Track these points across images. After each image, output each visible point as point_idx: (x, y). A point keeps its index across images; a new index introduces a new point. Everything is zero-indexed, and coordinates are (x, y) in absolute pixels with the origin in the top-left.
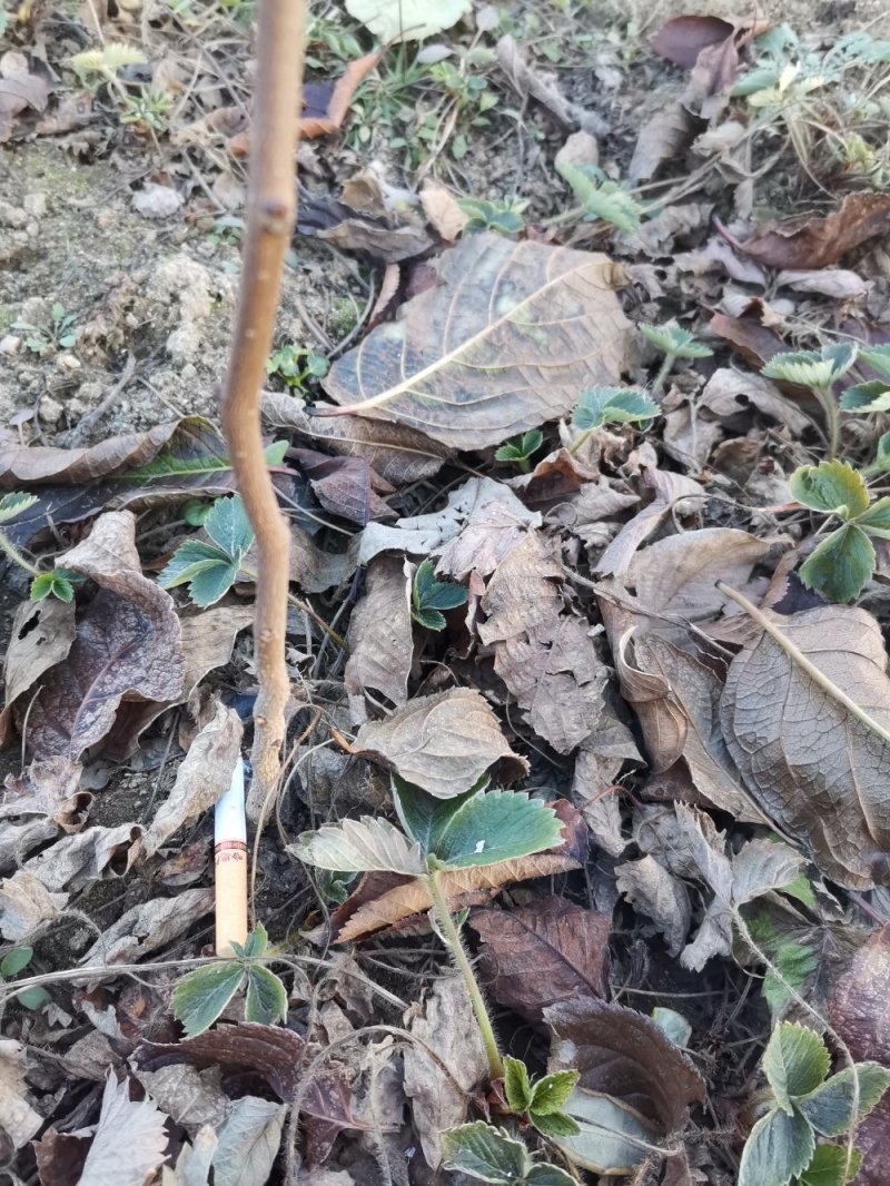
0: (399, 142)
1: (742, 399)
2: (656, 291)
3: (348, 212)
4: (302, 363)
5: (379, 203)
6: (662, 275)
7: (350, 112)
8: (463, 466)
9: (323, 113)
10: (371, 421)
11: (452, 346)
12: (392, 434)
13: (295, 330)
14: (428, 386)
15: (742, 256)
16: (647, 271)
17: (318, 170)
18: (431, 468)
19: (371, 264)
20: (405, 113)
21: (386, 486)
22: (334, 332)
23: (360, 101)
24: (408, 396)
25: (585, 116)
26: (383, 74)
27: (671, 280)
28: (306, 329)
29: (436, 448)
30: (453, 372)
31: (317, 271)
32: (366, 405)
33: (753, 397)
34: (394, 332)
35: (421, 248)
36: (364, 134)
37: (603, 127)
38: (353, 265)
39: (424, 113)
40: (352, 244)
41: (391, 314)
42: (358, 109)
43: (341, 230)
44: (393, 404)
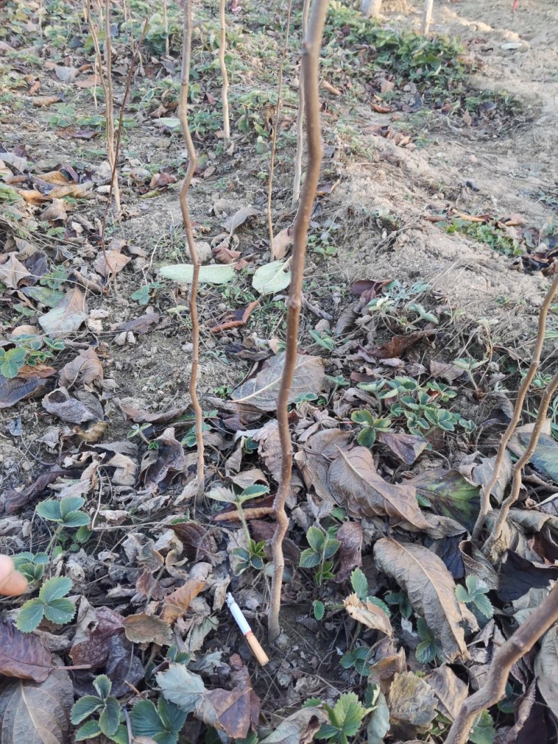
0: (265, 325)
1: (355, 396)
2: (340, 366)
3: (245, 348)
4: (225, 390)
5: (254, 344)
6: (342, 362)
7: (250, 318)
8: (268, 416)
9: (241, 319)
10: (242, 404)
11: (270, 383)
12: (248, 408)
13: (225, 382)
14: (260, 395)
15: (369, 355)
16: (338, 361)
17: (238, 336)
18: (258, 417)
19: (251, 362)
20: (267, 317)
21: (245, 422)
22: (236, 382)
23: (254, 314)
24: (254, 398)
25: (325, 314)
26: (262, 305)
27: (345, 363)
28: (228, 381)
29: (259, 411)
30: (268, 391)
31: (234, 365)
32: (242, 400)
33: (358, 396)
34: (253, 381)
35: (266, 357)
36: (254, 324)
37: (330, 317)
38: (245, 363)
39: (272, 316)
40: (245, 356)
41: (254, 375)
42: (253, 316)
43: (241, 353)
44: (250, 400)
